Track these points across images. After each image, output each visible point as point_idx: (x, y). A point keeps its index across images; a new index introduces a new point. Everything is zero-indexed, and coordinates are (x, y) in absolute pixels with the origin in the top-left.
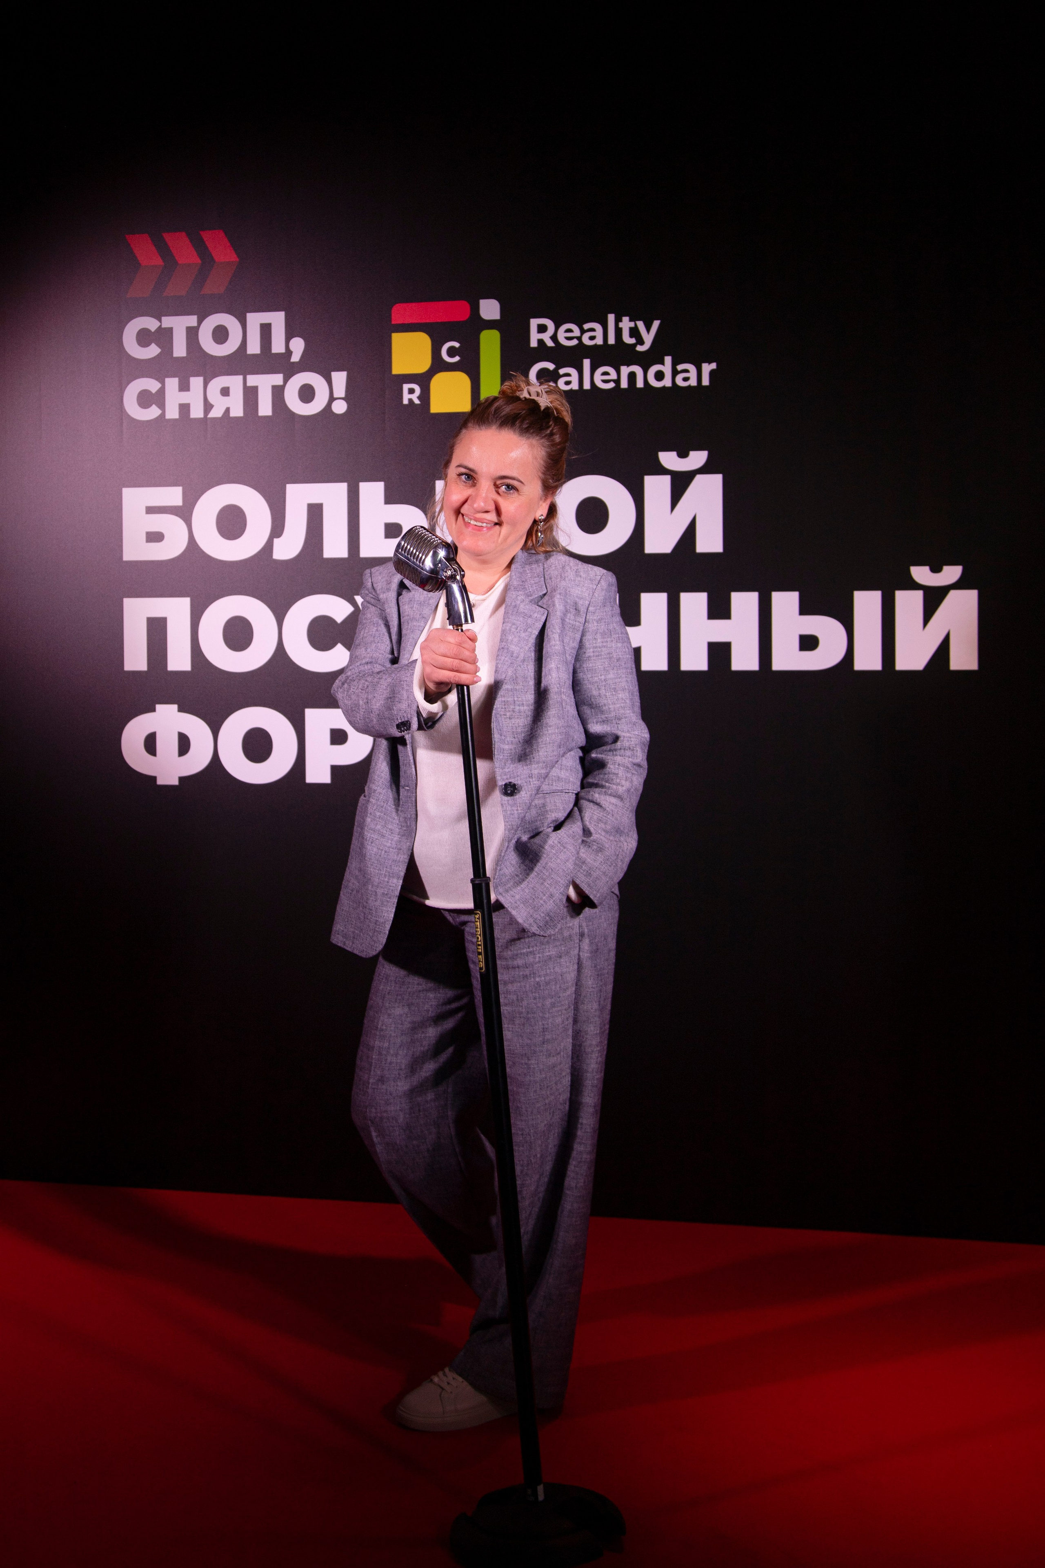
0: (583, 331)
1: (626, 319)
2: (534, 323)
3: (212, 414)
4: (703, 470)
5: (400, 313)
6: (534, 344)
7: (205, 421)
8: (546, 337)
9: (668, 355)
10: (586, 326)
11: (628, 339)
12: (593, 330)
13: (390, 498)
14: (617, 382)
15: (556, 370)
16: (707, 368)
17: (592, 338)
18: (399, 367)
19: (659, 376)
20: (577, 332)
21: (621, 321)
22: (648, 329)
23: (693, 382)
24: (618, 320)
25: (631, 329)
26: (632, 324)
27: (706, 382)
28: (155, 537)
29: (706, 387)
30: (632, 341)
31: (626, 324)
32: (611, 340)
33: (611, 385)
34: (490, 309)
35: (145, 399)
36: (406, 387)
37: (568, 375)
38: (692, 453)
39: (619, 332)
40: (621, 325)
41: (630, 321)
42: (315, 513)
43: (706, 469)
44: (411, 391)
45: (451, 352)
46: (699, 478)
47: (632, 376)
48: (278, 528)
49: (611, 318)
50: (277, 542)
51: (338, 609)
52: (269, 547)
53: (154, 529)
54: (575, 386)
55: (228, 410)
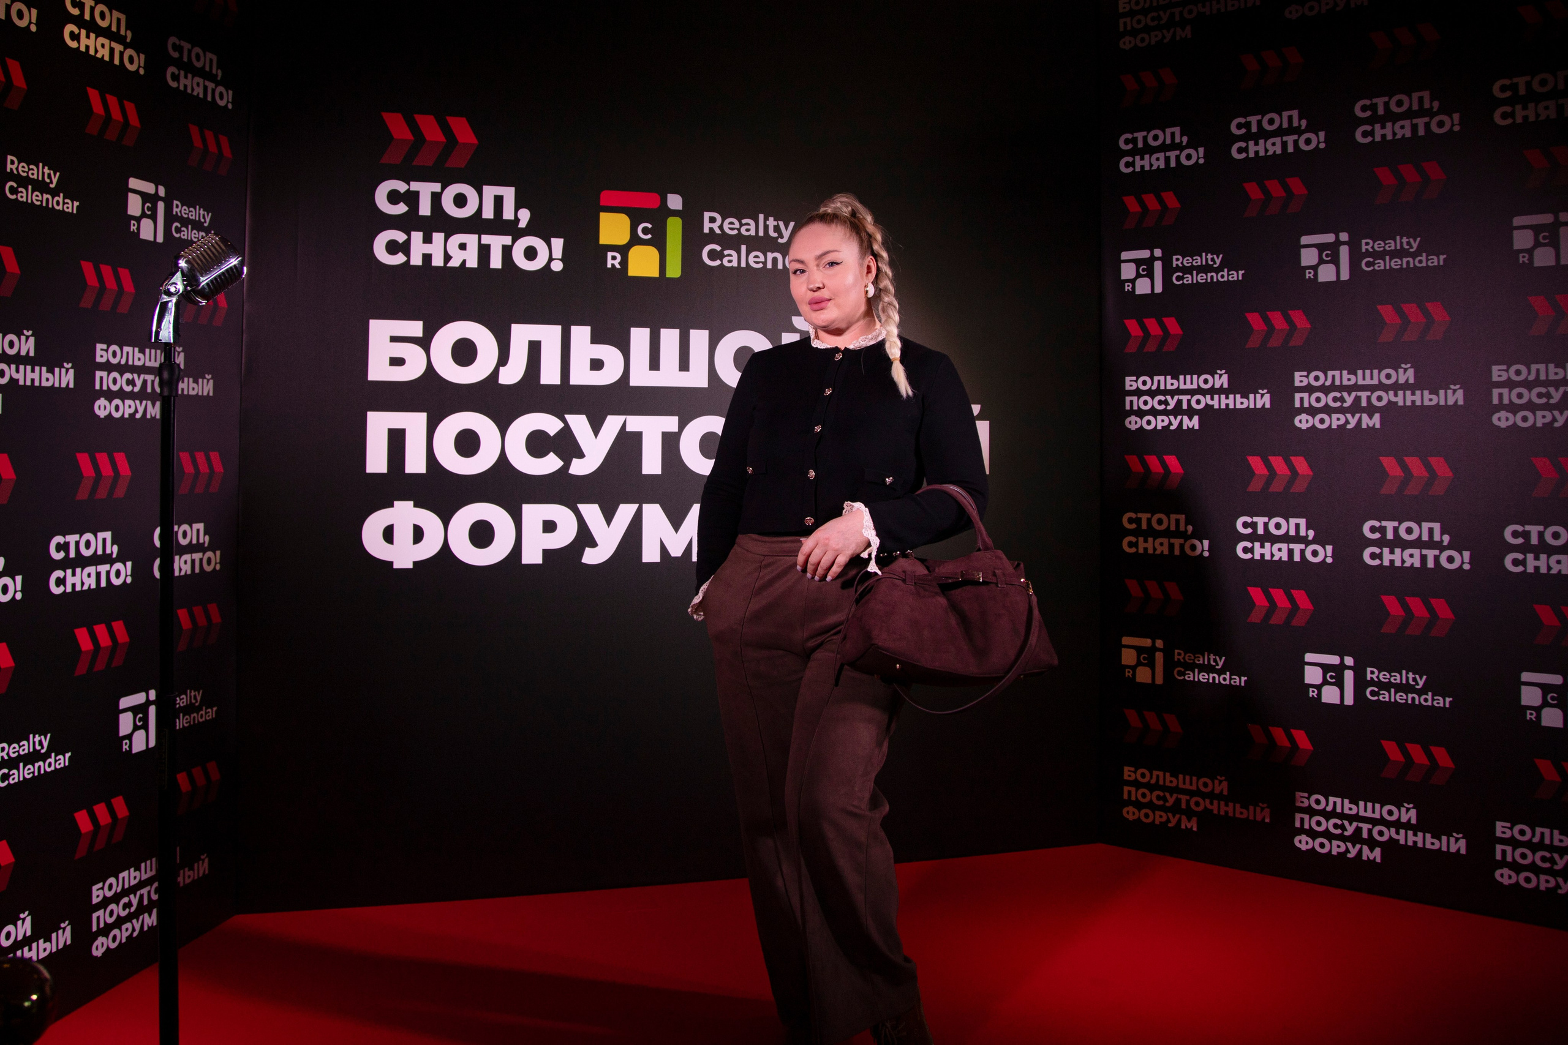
0: (741, 225)
1: (771, 219)
2: (707, 215)
3: (451, 264)
5: (606, 197)
6: (706, 230)
7: (444, 269)
8: (715, 226)
10: (744, 221)
11: (772, 234)
12: (748, 224)
13: (595, 339)
14: (765, 263)
15: (722, 251)
17: (748, 230)
18: (604, 240)
20: (737, 225)
21: (768, 220)
22: (786, 228)
24: (766, 219)
25: (774, 226)
26: (776, 223)
28: (397, 362)
30: (776, 235)
31: (771, 222)
32: (761, 233)
33: (761, 265)
34: (675, 202)
35: (393, 247)
36: (610, 254)
37: (730, 255)
39: (766, 227)
40: (768, 223)
41: (774, 220)
45: (645, 231)
47: (775, 260)
48: (503, 358)
49: (761, 217)
50: (502, 370)
51: (550, 424)
52: (495, 374)
53: (396, 355)
54: (735, 264)
55: (464, 262)
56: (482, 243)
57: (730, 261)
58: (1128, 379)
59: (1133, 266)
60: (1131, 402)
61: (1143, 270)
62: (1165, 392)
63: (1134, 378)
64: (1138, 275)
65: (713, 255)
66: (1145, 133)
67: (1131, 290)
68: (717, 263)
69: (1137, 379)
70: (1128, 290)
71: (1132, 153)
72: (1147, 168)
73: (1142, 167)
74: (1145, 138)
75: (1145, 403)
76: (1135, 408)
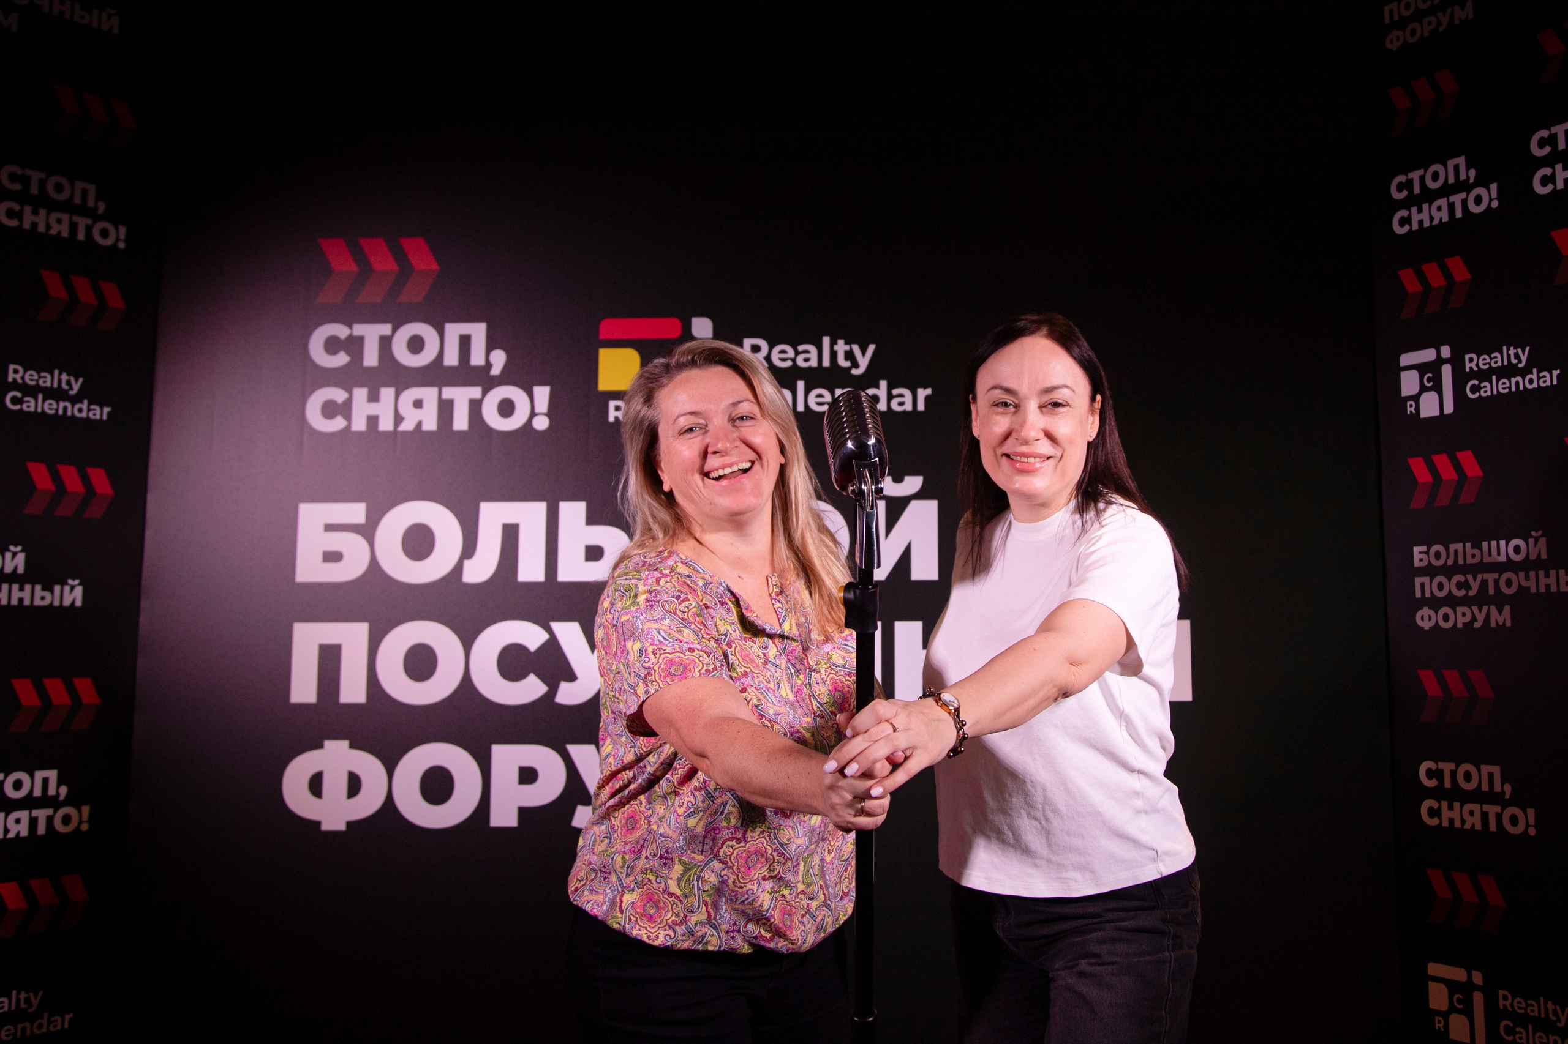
0: (797, 353)
1: (841, 342)
3: (403, 427)
4: (919, 496)
5: (608, 328)
7: (394, 434)
9: (883, 379)
10: (801, 348)
11: (843, 362)
12: (807, 352)
13: (593, 519)
16: (923, 393)
17: (807, 360)
18: (604, 385)
20: (791, 353)
21: (836, 343)
22: (864, 352)
23: (908, 407)
24: (833, 343)
25: (846, 352)
26: (847, 348)
27: (921, 407)
28: (332, 557)
29: (921, 412)
30: (847, 364)
31: (841, 347)
32: (826, 363)
33: (825, 407)
34: (702, 327)
35: (330, 409)
36: (612, 404)
38: (908, 479)
39: (833, 355)
40: (836, 348)
41: (845, 344)
42: (511, 533)
43: (920, 495)
44: (617, 408)
46: (914, 504)
48: (469, 549)
49: (826, 341)
50: (467, 563)
51: (531, 636)
52: (458, 569)
53: (332, 548)
55: (420, 424)
56: (443, 397)
58: (1416, 549)
59: (1414, 375)
60: (1423, 585)
61: (1429, 380)
62: (1466, 569)
63: (1424, 548)
64: (1423, 389)
66: (1421, 172)
67: (1414, 412)
69: (1429, 549)
70: (1411, 411)
71: (1406, 204)
72: (1426, 224)
73: (1421, 222)
74: (1422, 179)
75: (1440, 586)
76: (1428, 595)
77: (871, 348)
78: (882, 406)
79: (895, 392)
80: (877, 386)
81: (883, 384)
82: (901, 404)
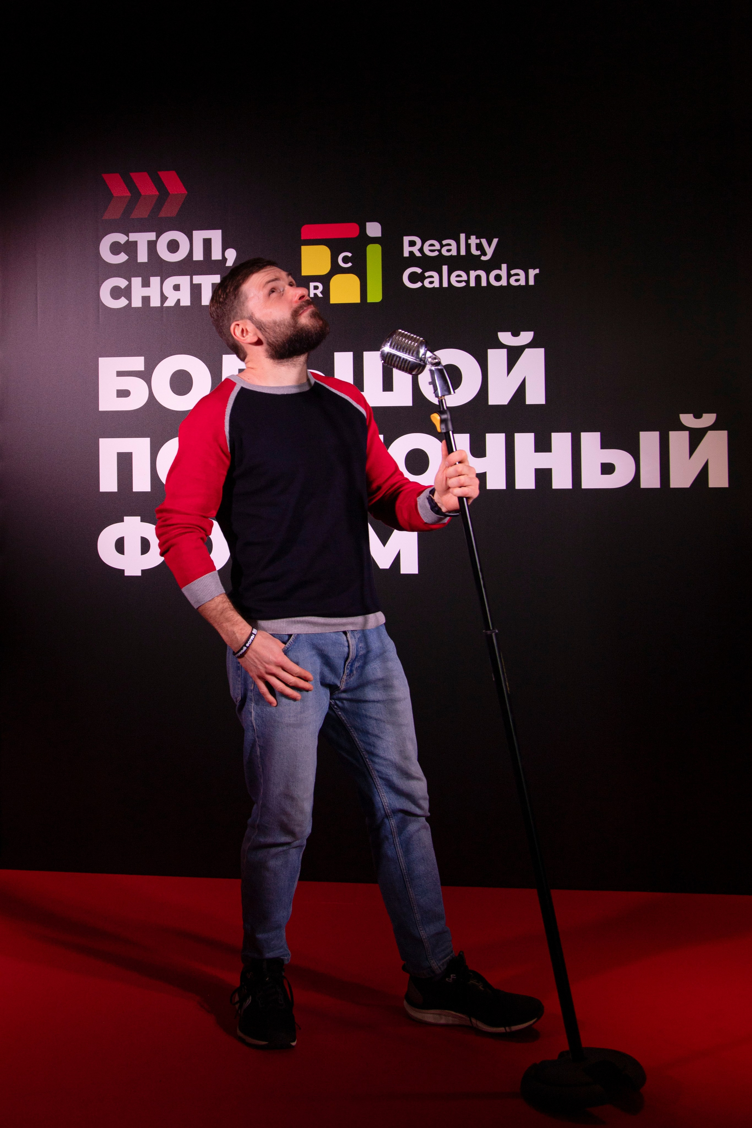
0: (442, 246)
1: (473, 237)
2: (406, 239)
3: (167, 304)
4: (530, 345)
5: (307, 231)
6: (406, 254)
7: (161, 309)
8: (415, 250)
9: (504, 263)
10: (444, 242)
11: (475, 252)
12: (449, 245)
14: (468, 282)
15: (423, 273)
16: (533, 273)
17: (449, 251)
18: (306, 271)
19: (498, 278)
20: (437, 246)
21: (470, 239)
22: (490, 245)
23: (522, 282)
24: (467, 238)
25: (477, 244)
26: (478, 241)
27: (531, 282)
28: (123, 394)
29: (531, 286)
30: (478, 253)
31: (473, 241)
32: (463, 252)
33: (463, 284)
34: (374, 229)
35: (116, 292)
36: (312, 285)
37: (432, 277)
38: (523, 334)
39: (468, 246)
40: (469, 241)
41: (477, 238)
43: (532, 345)
45: (345, 260)
46: (528, 351)
47: (478, 278)
49: (463, 236)
53: (123, 387)
54: (436, 285)
55: (178, 301)
56: (194, 282)
57: (431, 283)
65: (413, 277)
68: (419, 285)
77: (495, 241)
78: (504, 282)
79: (513, 272)
80: (501, 269)
81: (504, 266)
82: (517, 280)
